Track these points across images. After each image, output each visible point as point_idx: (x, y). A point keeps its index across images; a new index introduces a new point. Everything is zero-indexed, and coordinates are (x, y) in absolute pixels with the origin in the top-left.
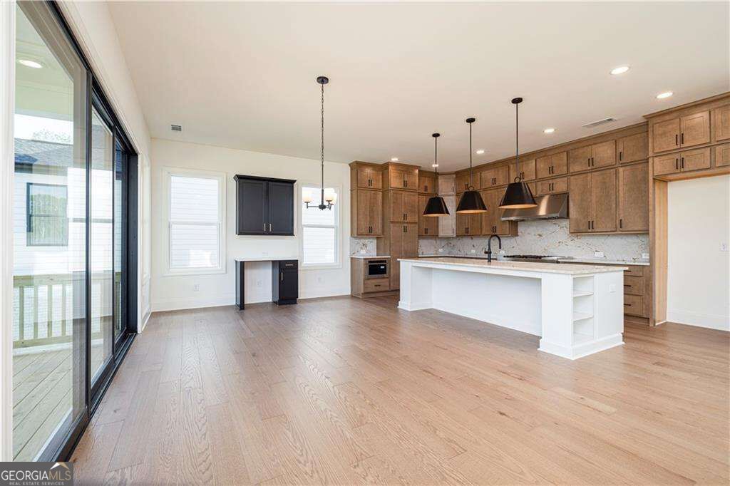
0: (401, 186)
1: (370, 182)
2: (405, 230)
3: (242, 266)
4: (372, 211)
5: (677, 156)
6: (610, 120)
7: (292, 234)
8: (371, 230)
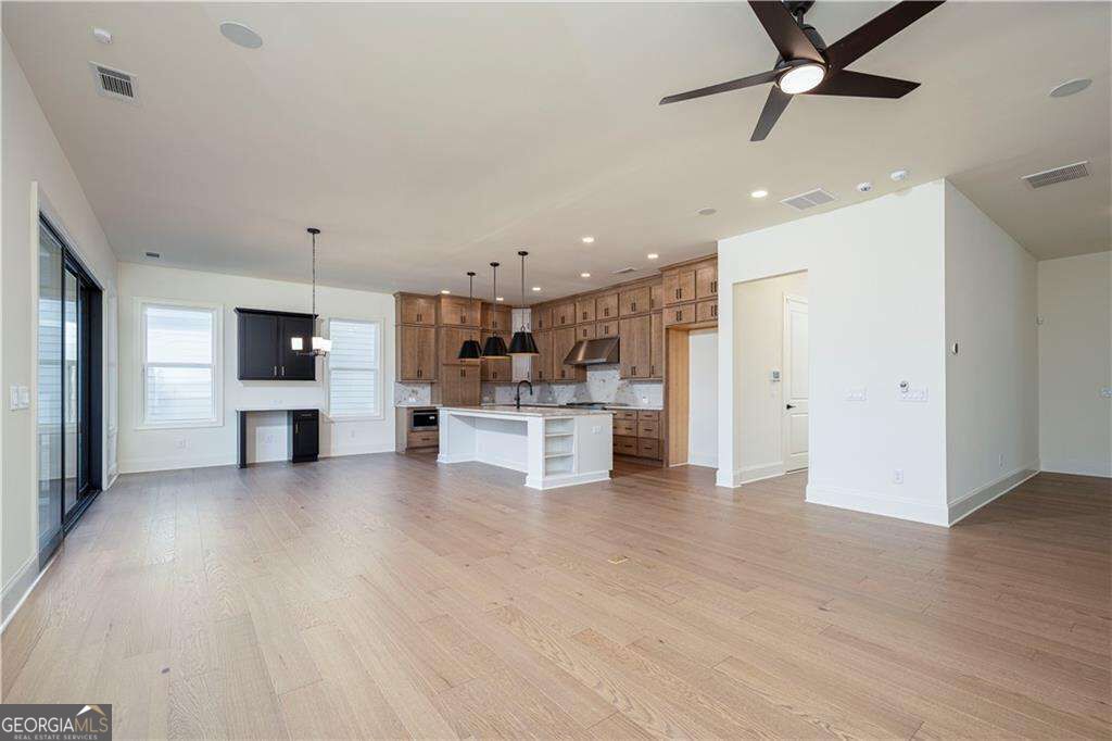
0: (458, 322)
1: (419, 317)
2: (463, 374)
3: (244, 416)
4: (421, 352)
5: (678, 309)
6: (631, 270)
7: (313, 379)
8: (420, 373)
